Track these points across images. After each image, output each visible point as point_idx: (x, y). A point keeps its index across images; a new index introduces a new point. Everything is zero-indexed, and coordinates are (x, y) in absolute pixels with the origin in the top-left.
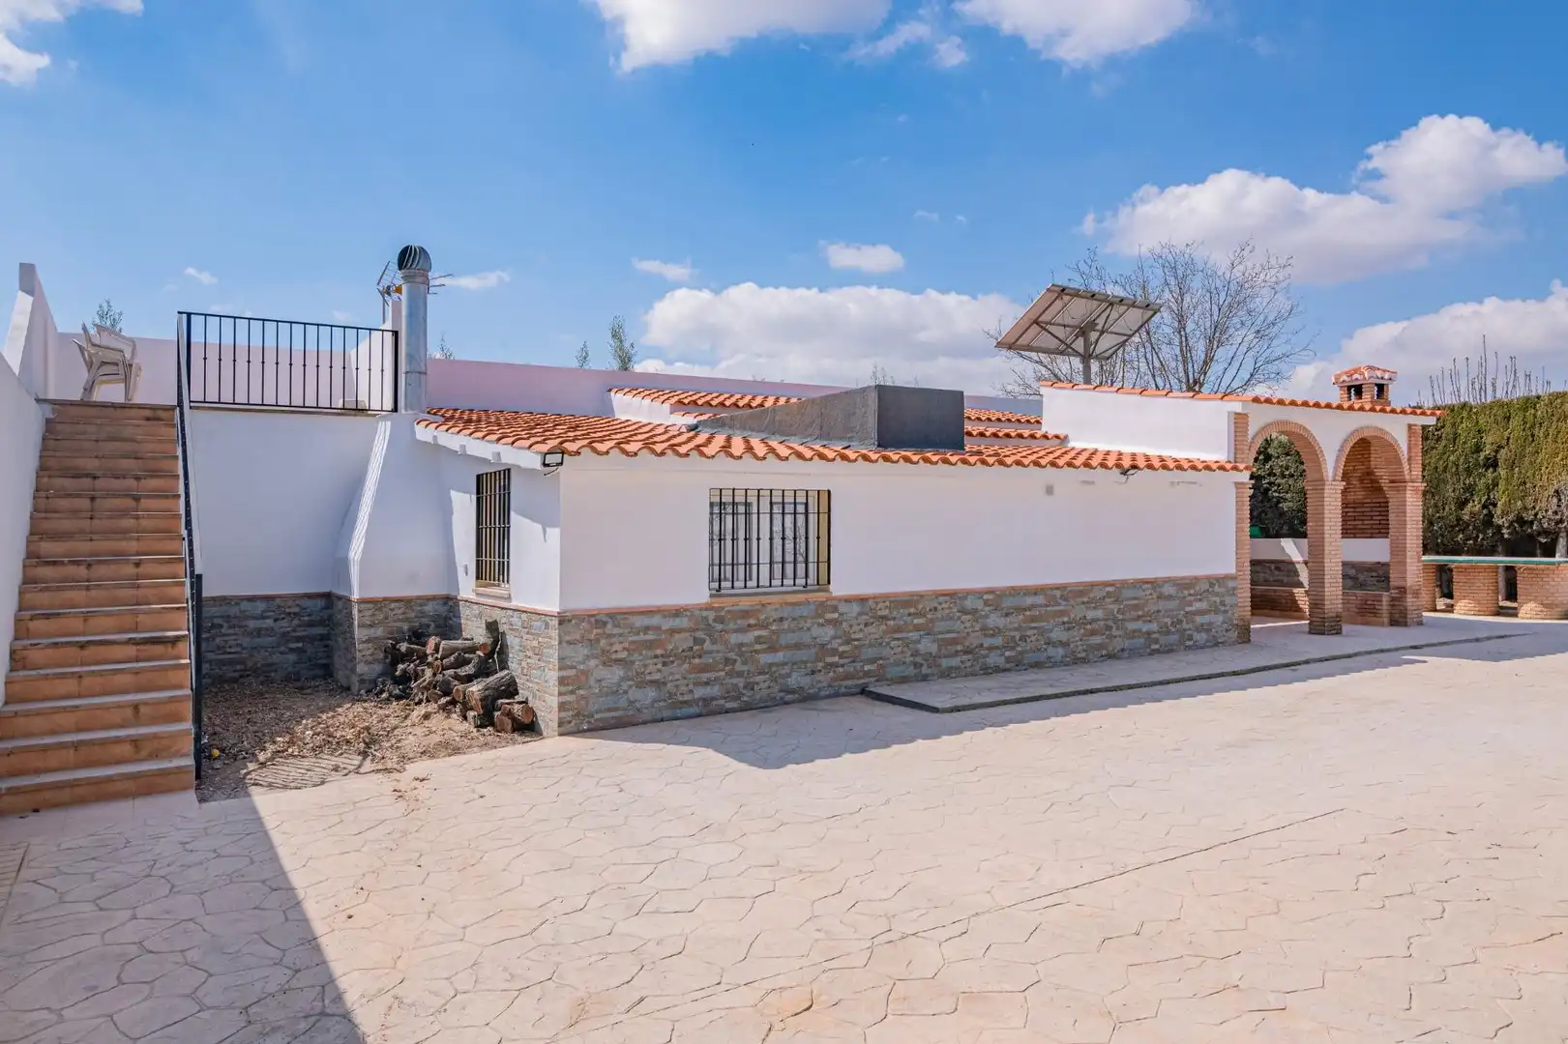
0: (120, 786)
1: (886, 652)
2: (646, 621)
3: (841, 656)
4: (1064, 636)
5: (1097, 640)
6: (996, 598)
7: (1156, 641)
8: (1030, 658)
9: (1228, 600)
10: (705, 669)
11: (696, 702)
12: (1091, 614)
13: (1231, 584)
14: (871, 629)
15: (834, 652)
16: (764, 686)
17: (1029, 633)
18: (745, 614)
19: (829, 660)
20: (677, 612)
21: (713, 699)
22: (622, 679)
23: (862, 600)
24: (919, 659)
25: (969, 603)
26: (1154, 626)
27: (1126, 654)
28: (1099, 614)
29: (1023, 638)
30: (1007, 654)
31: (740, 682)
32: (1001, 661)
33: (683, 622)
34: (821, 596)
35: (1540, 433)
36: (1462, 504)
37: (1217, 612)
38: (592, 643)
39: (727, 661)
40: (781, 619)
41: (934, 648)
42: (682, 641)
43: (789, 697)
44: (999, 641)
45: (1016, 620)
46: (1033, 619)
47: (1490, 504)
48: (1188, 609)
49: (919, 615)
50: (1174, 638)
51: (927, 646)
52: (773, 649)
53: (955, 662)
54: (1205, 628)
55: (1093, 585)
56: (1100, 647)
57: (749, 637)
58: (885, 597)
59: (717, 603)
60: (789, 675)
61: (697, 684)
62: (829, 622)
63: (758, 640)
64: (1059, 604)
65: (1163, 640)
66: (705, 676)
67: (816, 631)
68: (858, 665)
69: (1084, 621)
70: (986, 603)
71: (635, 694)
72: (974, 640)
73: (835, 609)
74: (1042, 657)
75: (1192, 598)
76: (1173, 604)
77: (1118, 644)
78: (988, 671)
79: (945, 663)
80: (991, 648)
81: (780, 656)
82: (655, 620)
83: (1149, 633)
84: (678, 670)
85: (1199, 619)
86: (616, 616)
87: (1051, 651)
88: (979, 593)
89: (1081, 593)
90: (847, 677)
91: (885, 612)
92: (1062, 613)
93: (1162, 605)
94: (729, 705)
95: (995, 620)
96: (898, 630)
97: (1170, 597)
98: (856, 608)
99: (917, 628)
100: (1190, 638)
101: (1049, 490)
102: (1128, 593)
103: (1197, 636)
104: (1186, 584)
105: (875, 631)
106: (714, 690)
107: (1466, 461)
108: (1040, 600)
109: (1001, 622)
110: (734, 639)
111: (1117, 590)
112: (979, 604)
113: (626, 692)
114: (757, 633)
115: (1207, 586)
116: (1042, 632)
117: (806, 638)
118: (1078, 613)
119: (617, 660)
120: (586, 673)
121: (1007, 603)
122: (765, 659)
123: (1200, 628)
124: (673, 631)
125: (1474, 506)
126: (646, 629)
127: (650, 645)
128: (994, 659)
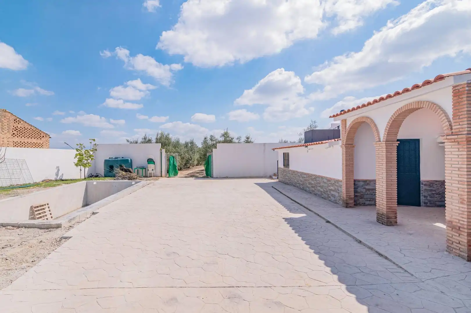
1: (293, 180)
5: (313, 189)
7: (323, 195)
8: (304, 188)
12: (312, 182)
13: (340, 183)
15: (290, 178)
16: (286, 181)
17: (305, 183)
18: (285, 170)
23: (291, 171)
25: (299, 174)
26: (322, 190)
27: (317, 195)
30: (302, 186)
33: (282, 170)
34: (289, 169)
37: (336, 191)
38: (279, 171)
41: (296, 181)
42: (282, 173)
44: (302, 183)
46: (305, 180)
48: (330, 188)
49: (295, 175)
50: (326, 196)
53: (298, 185)
54: (334, 196)
55: (312, 175)
56: (314, 191)
61: (283, 179)
62: (289, 173)
63: (286, 174)
64: (308, 178)
72: (299, 181)
74: (306, 189)
75: (330, 185)
76: (326, 185)
77: (316, 192)
78: (300, 188)
83: (322, 192)
84: (282, 176)
86: (280, 168)
90: (290, 183)
91: (293, 173)
92: (308, 180)
93: (323, 185)
95: (301, 179)
96: (293, 177)
97: (325, 183)
100: (330, 198)
102: (317, 179)
104: (329, 180)
108: (306, 176)
113: (280, 178)
115: (333, 182)
118: (310, 181)
120: (279, 175)
122: (286, 177)
123: (332, 196)
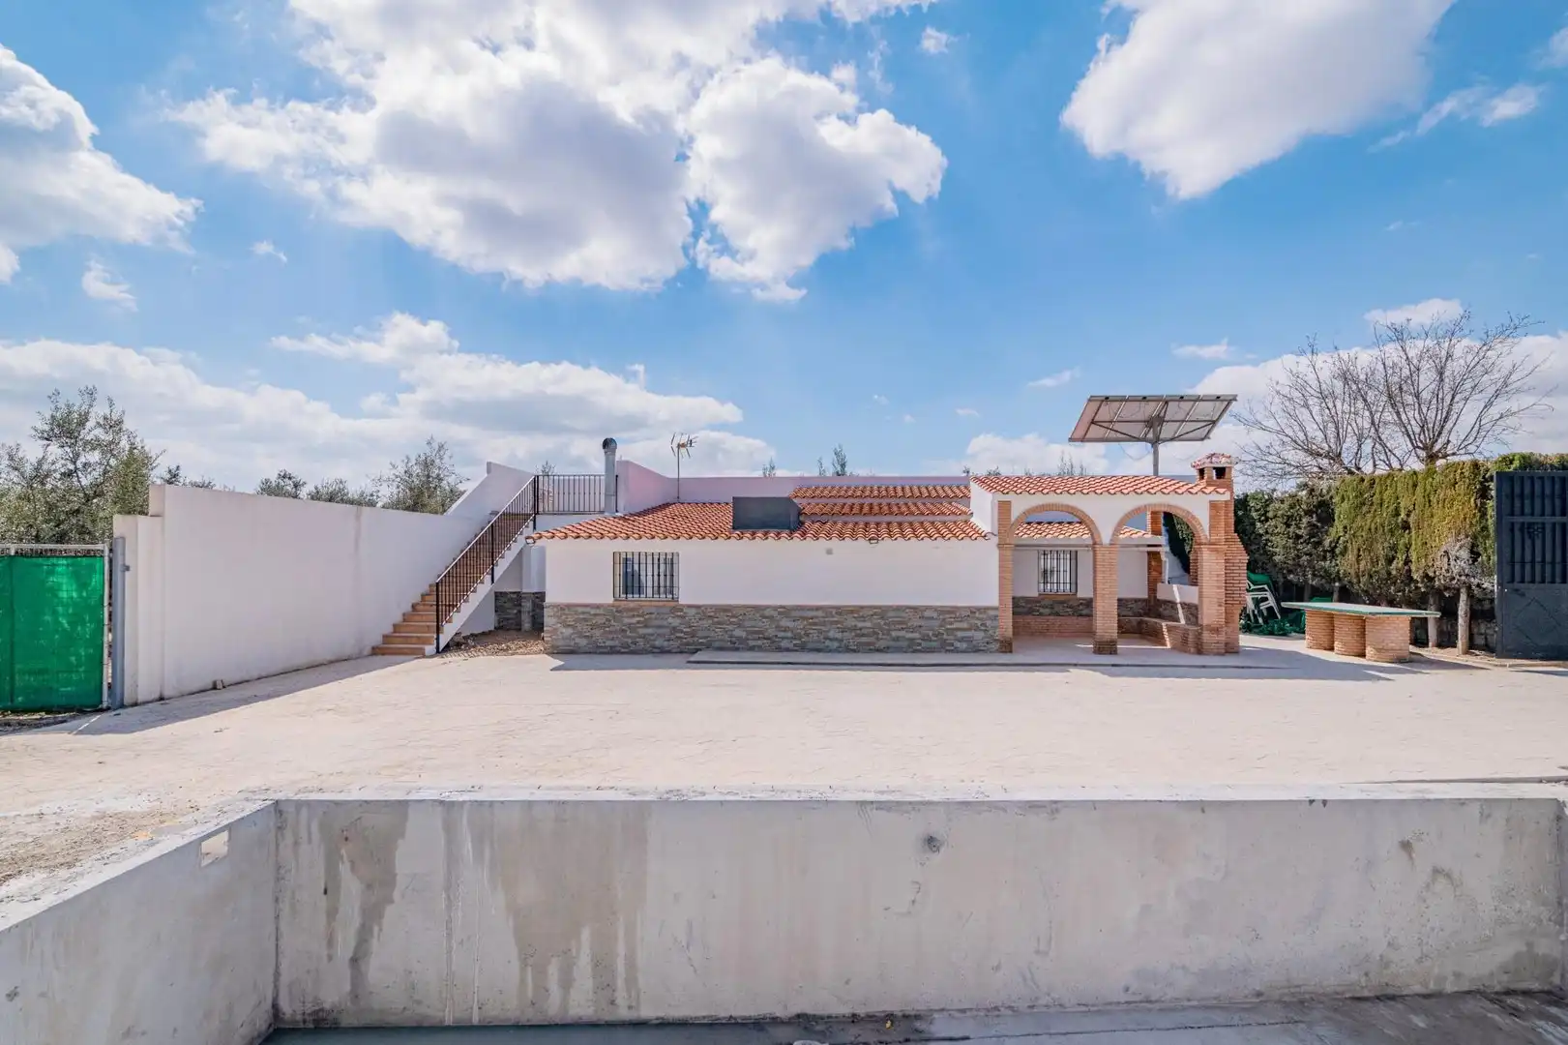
0: (405, 651)
1: (712, 634)
2: (580, 610)
3: (686, 633)
4: (839, 636)
5: (866, 640)
6: (786, 611)
7: (920, 644)
8: (810, 646)
9: (988, 623)
10: (610, 632)
11: (606, 647)
12: (860, 625)
13: (992, 613)
14: (704, 622)
15: (682, 632)
16: (641, 643)
17: (812, 631)
18: (632, 610)
19: (678, 635)
20: (598, 607)
21: (615, 647)
22: (572, 634)
23: (698, 607)
24: (734, 639)
25: (767, 613)
26: (916, 635)
27: (890, 650)
28: (868, 624)
29: (807, 635)
30: (795, 642)
31: (630, 641)
32: (791, 646)
33: (601, 611)
34: (673, 604)
35: (1434, 500)
36: (1390, 561)
37: (977, 629)
38: (559, 617)
39: (623, 630)
40: (651, 614)
41: (744, 635)
42: (600, 620)
43: (655, 650)
44: (789, 634)
45: (800, 624)
46: (815, 624)
47: (1407, 562)
48: (948, 626)
49: (733, 616)
50: (935, 644)
51: (738, 633)
52: (646, 626)
53: (759, 643)
54: (969, 640)
55: (862, 607)
56: (869, 644)
57: (635, 620)
58: (711, 606)
59: (617, 603)
60: (654, 640)
61: (608, 639)
62: (678, 616)
63: (638, 622)
64: (833, 617)
65: (924, 644)
66: (611, 636)
67: (670, 620)
68: (696, 639)
69: (854, 628)
70: (780, 613)
71: (577, 640)
72: (771, 632)
73: (682, 610)
74: (821, 646)
75: (953, 620)
76: (934, 623)
77: (883, 644)
78: (779, 649)
79: (752, 643)
80: (783, 638)
81: (649, 631)
82: (588, 610)
83: (912, 640)
84: (597, 633)
85: (960, 634)
86: (569, 606)
87: (828, 643)
88: (775, 608)
89: (852, 612)
90: (688, 644)
91: (712, 614)
92: (837, 622)
93: (922, 623)
94: (623, 650)
95: (785, 623)
96: (719, 623)
97: (931, 618)
98: (693, 611)
99: (731, 623)
100: (951, 645)
101: (829, 552)
102: (891, 614)
103: (958, 644)
104: (946, 611)
105: (706, 623)
106: (616, 643)
107: (1390, 524)
108: (820, 613)
109: (791, 624)
110: (626, 621)
111: (882, 612)
112: (775, 614)
113: (574, 639)
114: (638, 619)
115: (967, 613)
116: (820, 632)
117: (665, 623)
118: (851, 622)
119: (569, 625)
120: (556, 629)
121: (794, 614)
122: (642, 631)
123: (961, 640)
124: (595, 615)
125: (1398, 563)
126: (583, 613)
127: (585, 620)
128: (784, 644)
